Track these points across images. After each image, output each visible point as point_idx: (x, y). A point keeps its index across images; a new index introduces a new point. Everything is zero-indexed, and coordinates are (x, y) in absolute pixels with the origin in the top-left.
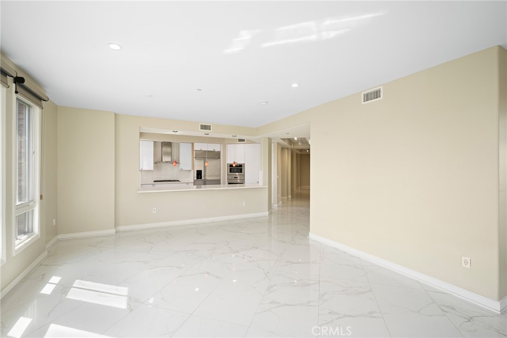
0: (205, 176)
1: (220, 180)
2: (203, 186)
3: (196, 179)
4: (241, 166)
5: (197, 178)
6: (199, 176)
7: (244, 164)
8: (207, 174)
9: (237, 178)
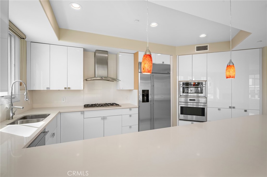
8: (155, 95)
9: (194, 100)
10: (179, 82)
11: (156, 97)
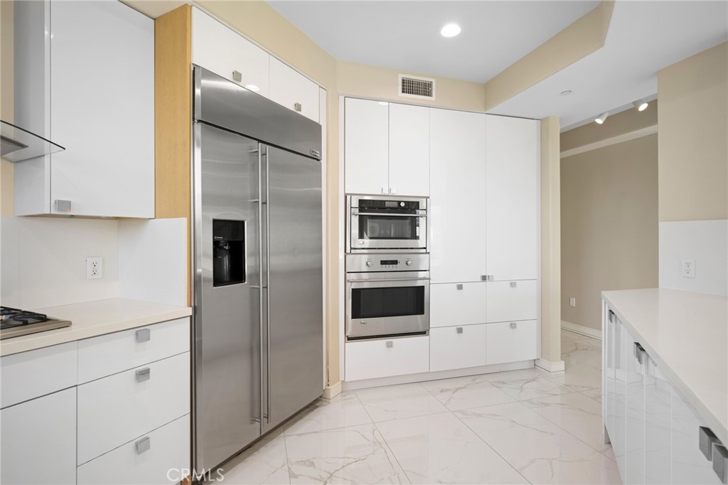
9: (395, 262)
10: (348, 197)
11: (276, 262)
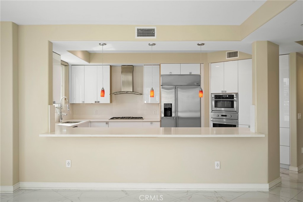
0: (176, 111)
1: (200, 118)
2: (173, 129)
3: (163, 115)
4: (231, 97)
5: (165, 115)
6: (169, 112)
7: (237, 94)
8: (180, 109)
9: (226, 116)
10: (212, 94)
